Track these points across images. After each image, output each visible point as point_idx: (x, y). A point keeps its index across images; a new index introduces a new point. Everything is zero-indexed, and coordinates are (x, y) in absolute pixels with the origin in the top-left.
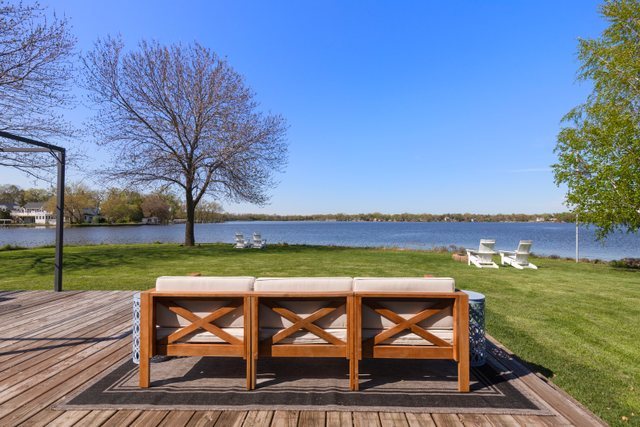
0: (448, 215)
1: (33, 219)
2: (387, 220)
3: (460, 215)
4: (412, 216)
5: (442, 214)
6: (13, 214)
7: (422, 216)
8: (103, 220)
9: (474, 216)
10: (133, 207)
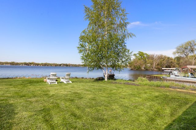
0: (63, 64)
2: (38, 65)
3: (67, 64)
4: (49, 64)
5: (61, 64)
7: (53, 64)
9: (72, 65)
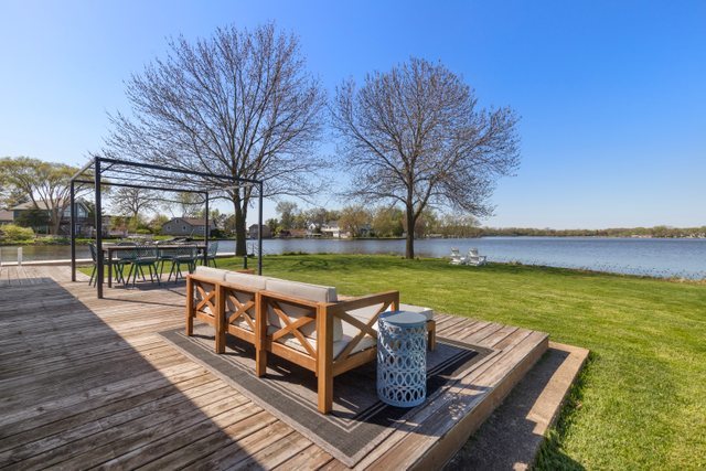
1: (332, 233)
6: (323, 229)
8: (372, 235)
10: (395, 223)
